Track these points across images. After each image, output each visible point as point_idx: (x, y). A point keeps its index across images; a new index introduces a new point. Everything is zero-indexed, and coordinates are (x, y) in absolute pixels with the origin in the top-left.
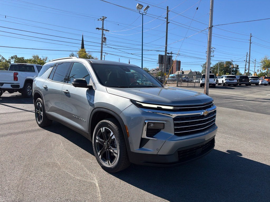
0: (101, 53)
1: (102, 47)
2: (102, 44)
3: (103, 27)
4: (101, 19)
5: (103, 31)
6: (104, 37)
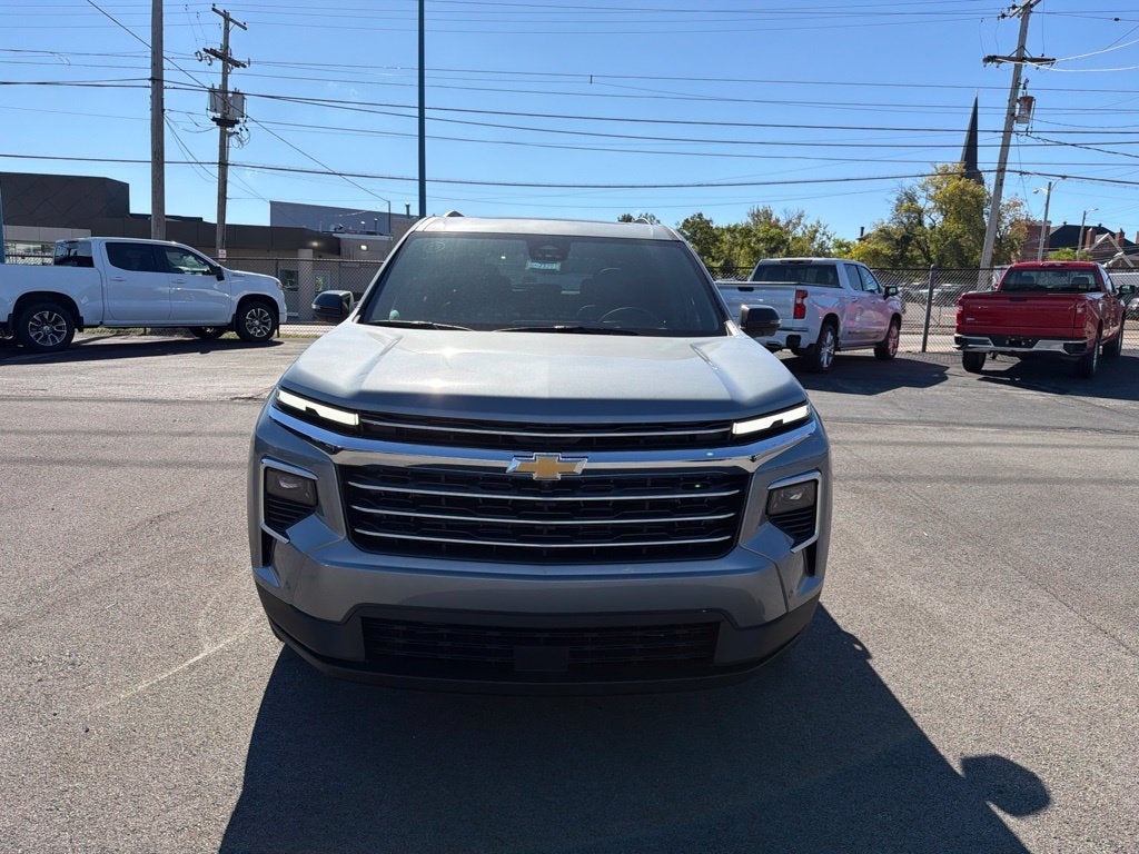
0: (998, 176)
1: (1005, 146)
2: (1008, 132)
3: (1022, 47)
4: (1014, 7)
5: (1018, 70)
6: (1020, 95)
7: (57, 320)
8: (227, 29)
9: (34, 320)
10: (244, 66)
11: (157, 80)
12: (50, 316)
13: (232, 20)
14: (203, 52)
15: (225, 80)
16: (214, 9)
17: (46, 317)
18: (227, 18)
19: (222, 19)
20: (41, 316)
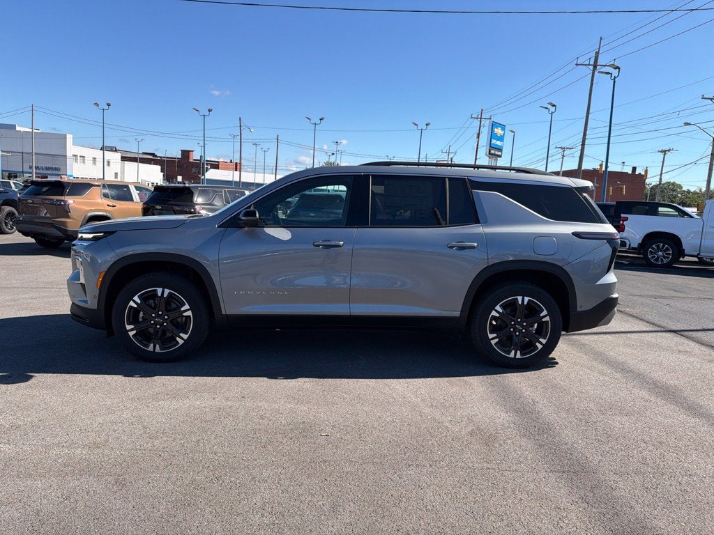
7: (667, 249)
9: (653, 249)
12: (663, 246)
17: (661, 247)
20: (658, 246)
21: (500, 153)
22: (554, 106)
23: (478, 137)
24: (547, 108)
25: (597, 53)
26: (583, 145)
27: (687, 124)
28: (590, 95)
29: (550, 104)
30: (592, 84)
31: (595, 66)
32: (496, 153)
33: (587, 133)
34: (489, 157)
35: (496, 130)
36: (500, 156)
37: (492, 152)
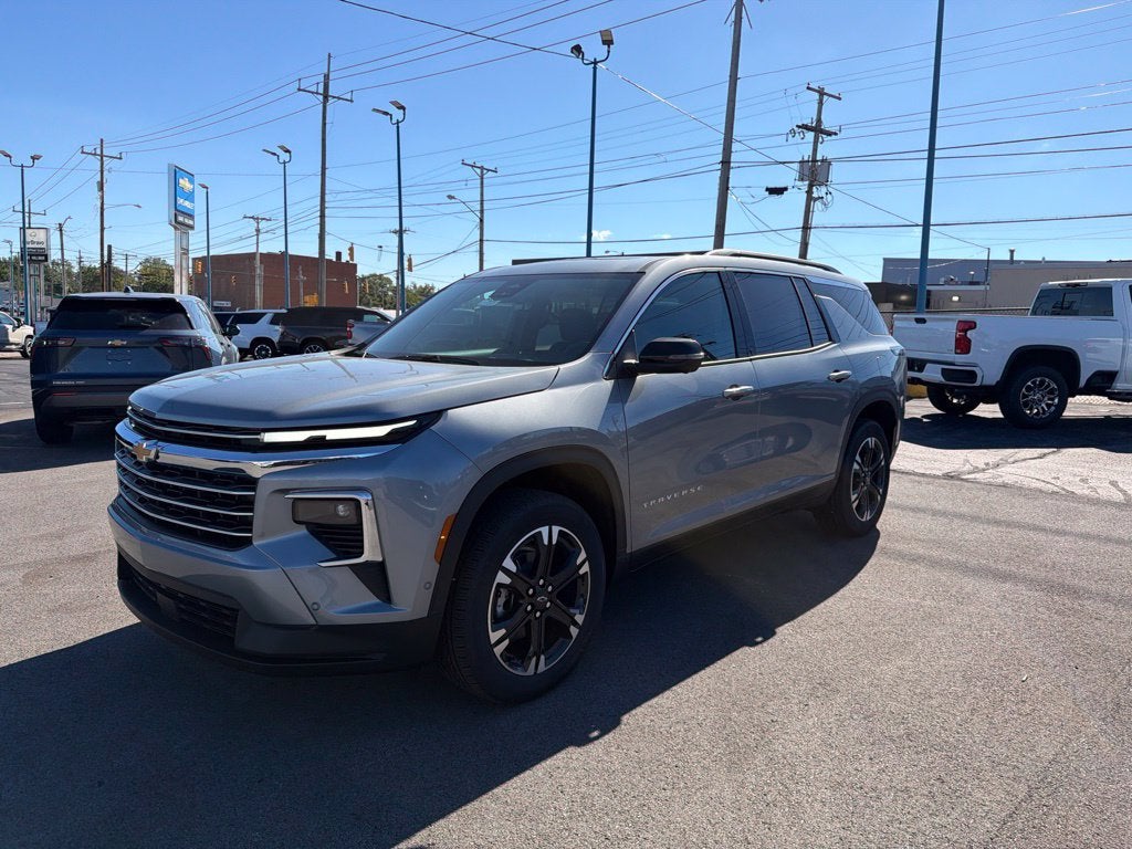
8: (821, 103)
10: (836, 134)
11: (726, 163)
13: (826, 94)
14: (796, 129)
15: (815, 150)
16: (808, 88)
18: (821, 93)
19: (817, 96)
21: (191, 222)
22: (287, 151)
23: (101, 188)
24: (274, 154)
25: (327, 77)
26: (322, 216)
27: (450, 197)
28: (324, 140)
29: (282, 148)
30: (324, 124)
31: (326, 97)
32: (186, 221)
33: (327, 199)
34: (176, 228)
35: (181, 181)
36: (192, 227)
37: (180, 219)
